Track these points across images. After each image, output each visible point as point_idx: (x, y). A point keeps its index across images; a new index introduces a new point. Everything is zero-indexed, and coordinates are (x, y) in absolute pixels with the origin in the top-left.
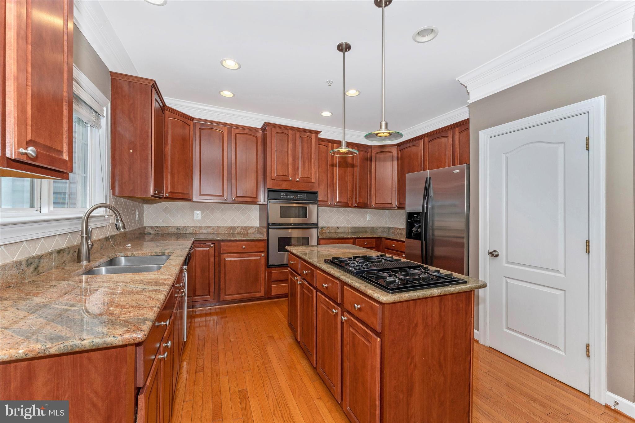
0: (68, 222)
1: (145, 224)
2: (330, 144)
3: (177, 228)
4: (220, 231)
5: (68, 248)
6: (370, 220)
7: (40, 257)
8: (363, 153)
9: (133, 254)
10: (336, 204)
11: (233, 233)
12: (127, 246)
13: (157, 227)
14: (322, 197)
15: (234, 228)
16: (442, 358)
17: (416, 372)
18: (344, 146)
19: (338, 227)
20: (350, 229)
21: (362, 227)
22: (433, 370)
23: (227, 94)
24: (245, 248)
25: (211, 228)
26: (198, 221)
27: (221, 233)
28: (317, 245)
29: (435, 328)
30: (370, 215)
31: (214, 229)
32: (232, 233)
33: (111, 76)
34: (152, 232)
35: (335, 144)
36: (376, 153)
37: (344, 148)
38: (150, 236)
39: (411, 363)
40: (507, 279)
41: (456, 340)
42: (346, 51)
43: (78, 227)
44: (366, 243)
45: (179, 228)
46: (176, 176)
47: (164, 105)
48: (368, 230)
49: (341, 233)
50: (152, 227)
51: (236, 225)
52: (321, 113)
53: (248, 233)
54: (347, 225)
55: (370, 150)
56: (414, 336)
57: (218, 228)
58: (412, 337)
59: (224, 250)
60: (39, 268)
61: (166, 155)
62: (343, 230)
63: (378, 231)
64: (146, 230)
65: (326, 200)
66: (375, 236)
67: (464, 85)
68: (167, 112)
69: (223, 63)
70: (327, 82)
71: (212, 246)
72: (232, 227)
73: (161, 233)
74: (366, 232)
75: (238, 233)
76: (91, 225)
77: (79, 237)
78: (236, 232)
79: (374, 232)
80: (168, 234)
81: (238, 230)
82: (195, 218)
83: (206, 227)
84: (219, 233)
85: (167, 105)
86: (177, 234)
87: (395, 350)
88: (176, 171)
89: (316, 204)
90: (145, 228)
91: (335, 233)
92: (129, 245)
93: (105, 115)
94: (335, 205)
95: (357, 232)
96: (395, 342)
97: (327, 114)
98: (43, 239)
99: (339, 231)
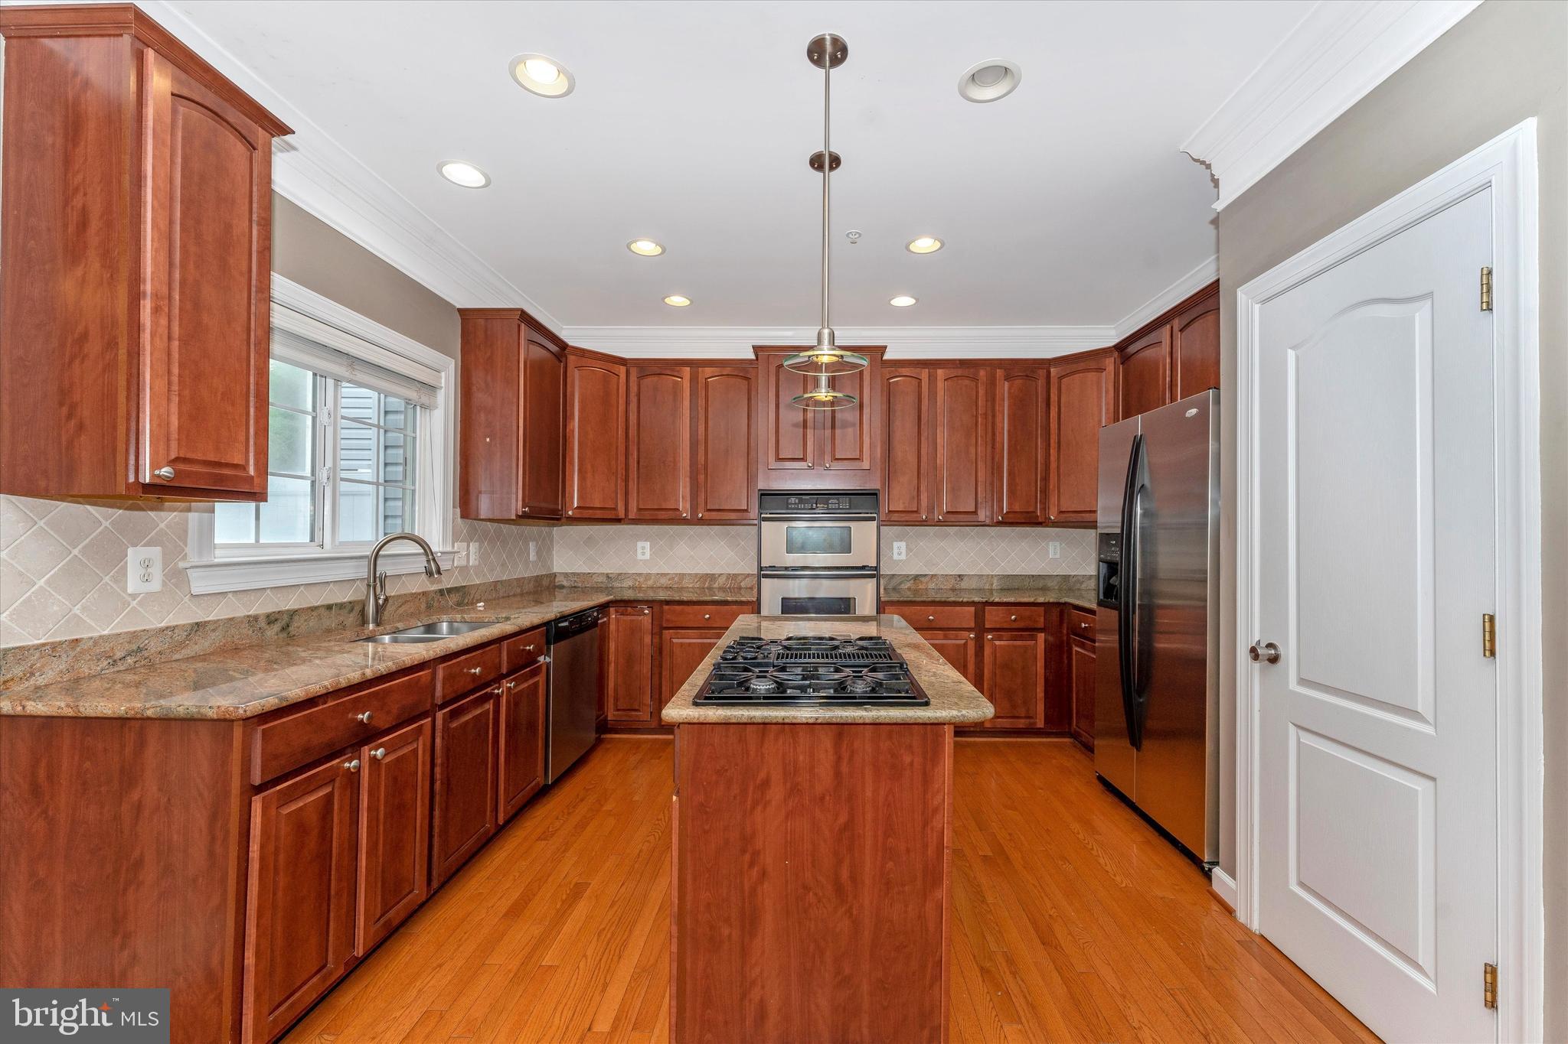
0: (353, 563)
1: (556, 569)
2: (924, 374)
3: (608, 576)
4: (687, 583)
5: (350, 603)
6: (1058, 556)
7: (293, 614)
8: (1021, 381)
9: (464, 618)
10: (940, 517)
11: (710, 588)
12: (479, 605)
13: (574, 574)
14: (904, 503)
15: (712, 577)
16: (845, 874)
17: (765, 886)
18: (823, 386)
19: (959, 576)
20: (995, 581)
21: (1033, 576)
22: (816, 894)
23: (678, 301)
24: (709, 618)
25: (668, 577)
26: (645, 561)
27: (687, 588)
28: (875, 614)
29: (822, 799)
30: (1057, 544)
31: (673, 578)
32: (707, 588)
33: (461, 315)
34: (565, 583)
35: (940, 368)
36: (1060, 378)
37: (823, 391)
38: (562, 591)
39: (752, 864)
40: (1302, 733)
41: (890, 839)
42: (831, 168)
43: (364, 572)
44: (1013, 617)
45: (610, 576)
46: (589, 475)
47: (563, 346)
48: (1050, 584)
49: (970, 591)
50: (566, 573)
51: (716, 571)
52: (891, 300)
53: (740, 588)
54: (987, 571)
55: (1042, 373)
56: (759, 808)
57: (682, 576)
58: (753, 808)
59: (667, 620)
60: (290, 629)
61: (569, 437)
62: (974, 584)
63: (1083, 586)
64: (557, 580)
65: (916, 509)
66: (1041, 600)
67: (1203, 163)
68: (571, 358)
69: (633, 249)
70: (848, 235)
71: (646, 611)
72: (707, 574)
73: (580, 585)
74: (1044, 589)
75: (720, 589)
76: (384, 568)
77: (364, 589)
78: (716, 585)
79: (1070, 589)
80: (592, 588)
81: (721, 581)
82: (640, 557)
83: (658, 574)
84: (682, 588)
85: (571, 343)
86: (607, 588)
87: (707, 827)
88: (589, 467)
89: (873, 519)
90: (555, 575)
91: (953, 590)
92: (482, 604)
93: (443, 385)
94: (939, 521)
95: (1018, 589)
96: (708, 810)
97: (903, 301)
98: (303, 586)
99: (964, 585)
